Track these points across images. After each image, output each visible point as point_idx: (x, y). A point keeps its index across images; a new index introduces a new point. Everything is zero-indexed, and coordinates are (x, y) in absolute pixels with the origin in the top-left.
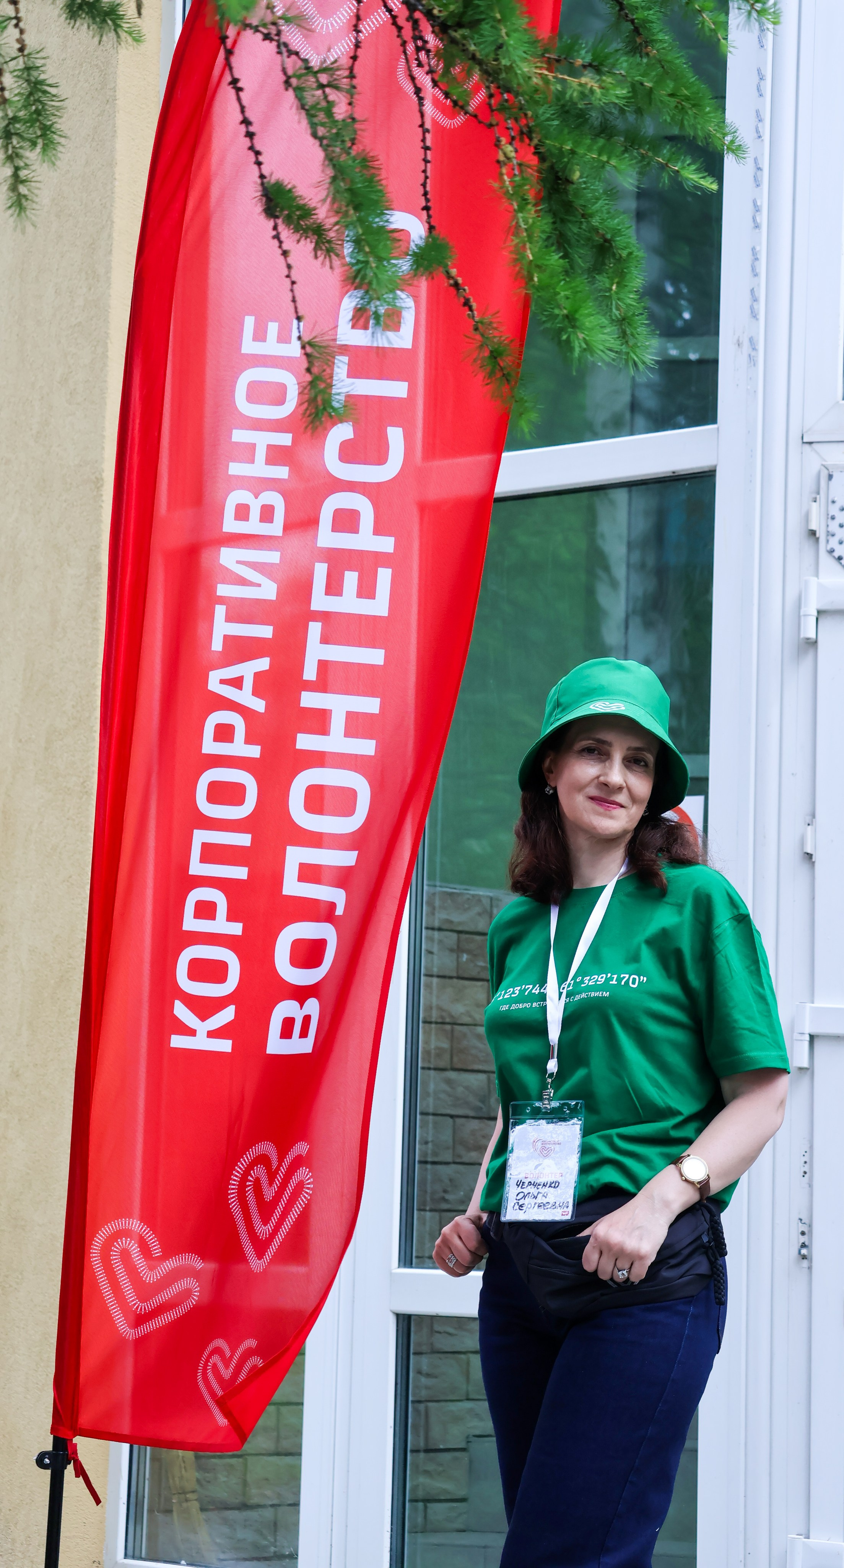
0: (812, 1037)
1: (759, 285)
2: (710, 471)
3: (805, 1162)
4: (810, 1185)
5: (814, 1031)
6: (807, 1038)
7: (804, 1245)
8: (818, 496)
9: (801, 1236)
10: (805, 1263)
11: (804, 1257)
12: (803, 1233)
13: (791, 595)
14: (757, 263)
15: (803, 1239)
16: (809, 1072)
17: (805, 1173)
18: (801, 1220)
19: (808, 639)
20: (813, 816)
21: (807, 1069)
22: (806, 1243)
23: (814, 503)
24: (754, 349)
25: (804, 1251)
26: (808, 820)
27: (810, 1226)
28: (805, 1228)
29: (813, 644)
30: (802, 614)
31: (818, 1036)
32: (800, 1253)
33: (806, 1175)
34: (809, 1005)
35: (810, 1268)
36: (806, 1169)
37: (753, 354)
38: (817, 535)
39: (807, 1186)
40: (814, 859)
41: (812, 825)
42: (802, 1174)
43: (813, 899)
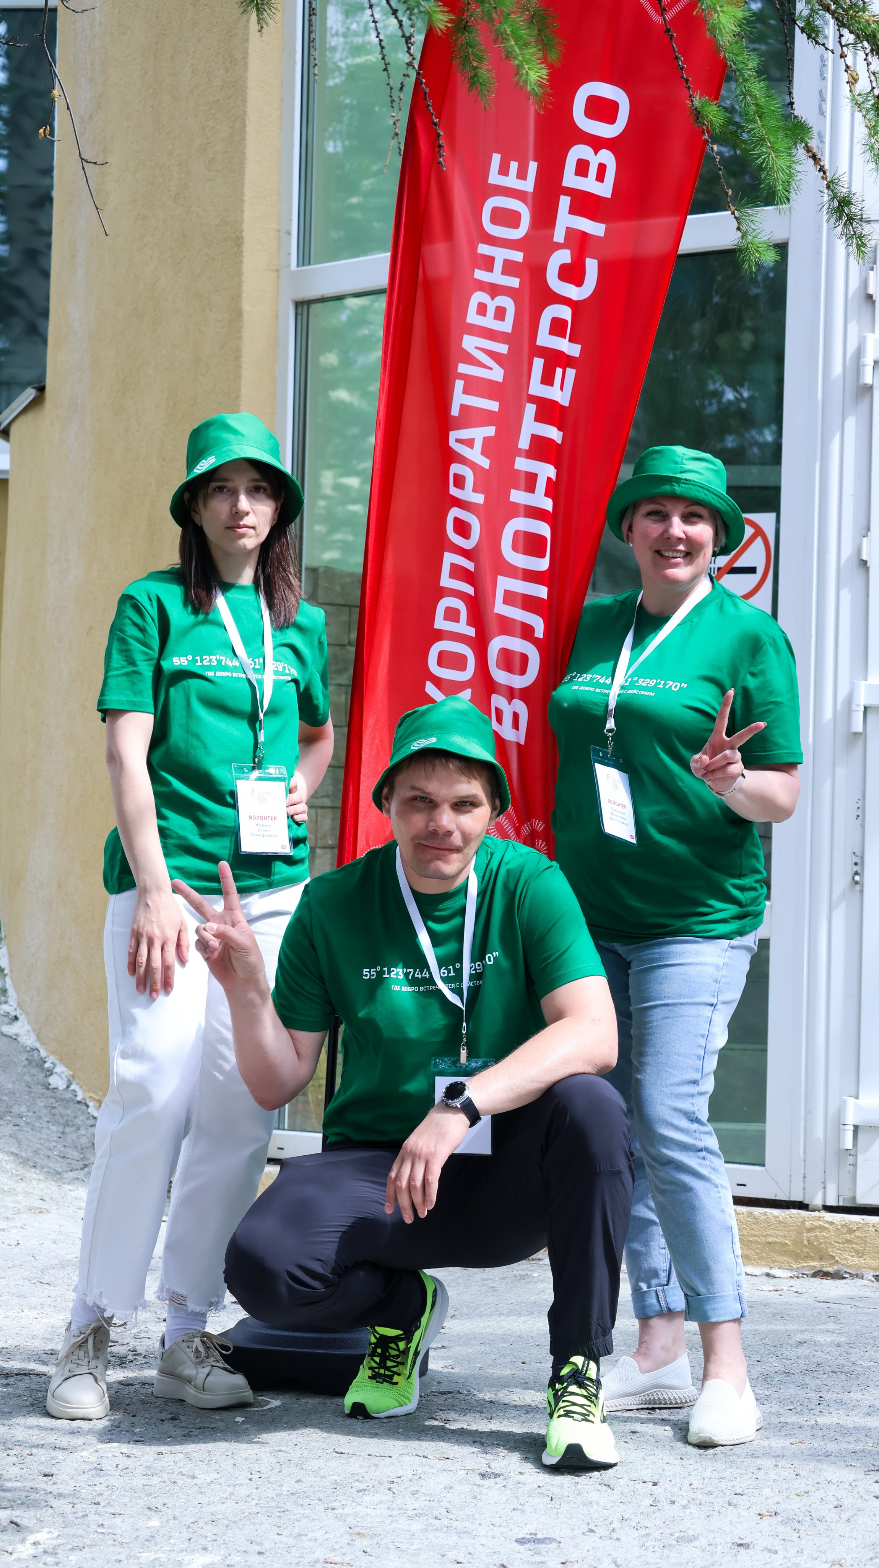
0: (866, 708)
1: (826, 87)
2: (783, 243)
3: (858, 808)
4: (863, 826)
5: (868, 703)
6: (862, 709)
7: (856, 873)
8: (875, 266)
9: (854, 866)
10: (858, 887)
11: (857, 883)
12: (856, 864)
13: (852, 348)
14: (824, 69)
15: (855, 868)
16: (862, 737)
17: (858, 816)
18: (854, 853)
19: (866, 384)
20: (868, 529)
21: (861, 733)
22: (859, 872)
23: (871, 272)
24: (822, 142)
25: (857, 878)
26: (864, 532)
27: (862, 858)
28: (858, 860)
29: (869, 389)
30: (861, 364)
31: (870, 707)
32: (853, 879)
33: (859, 818)
34: (863, 683)
35: (862, 891)
36: (859, 813)
37: (820, 146)
38: (874, 299)
39: (859, 826)
40: (868, 565)
41: (867, 536)
42: (856, 817)
43: (868, 596)
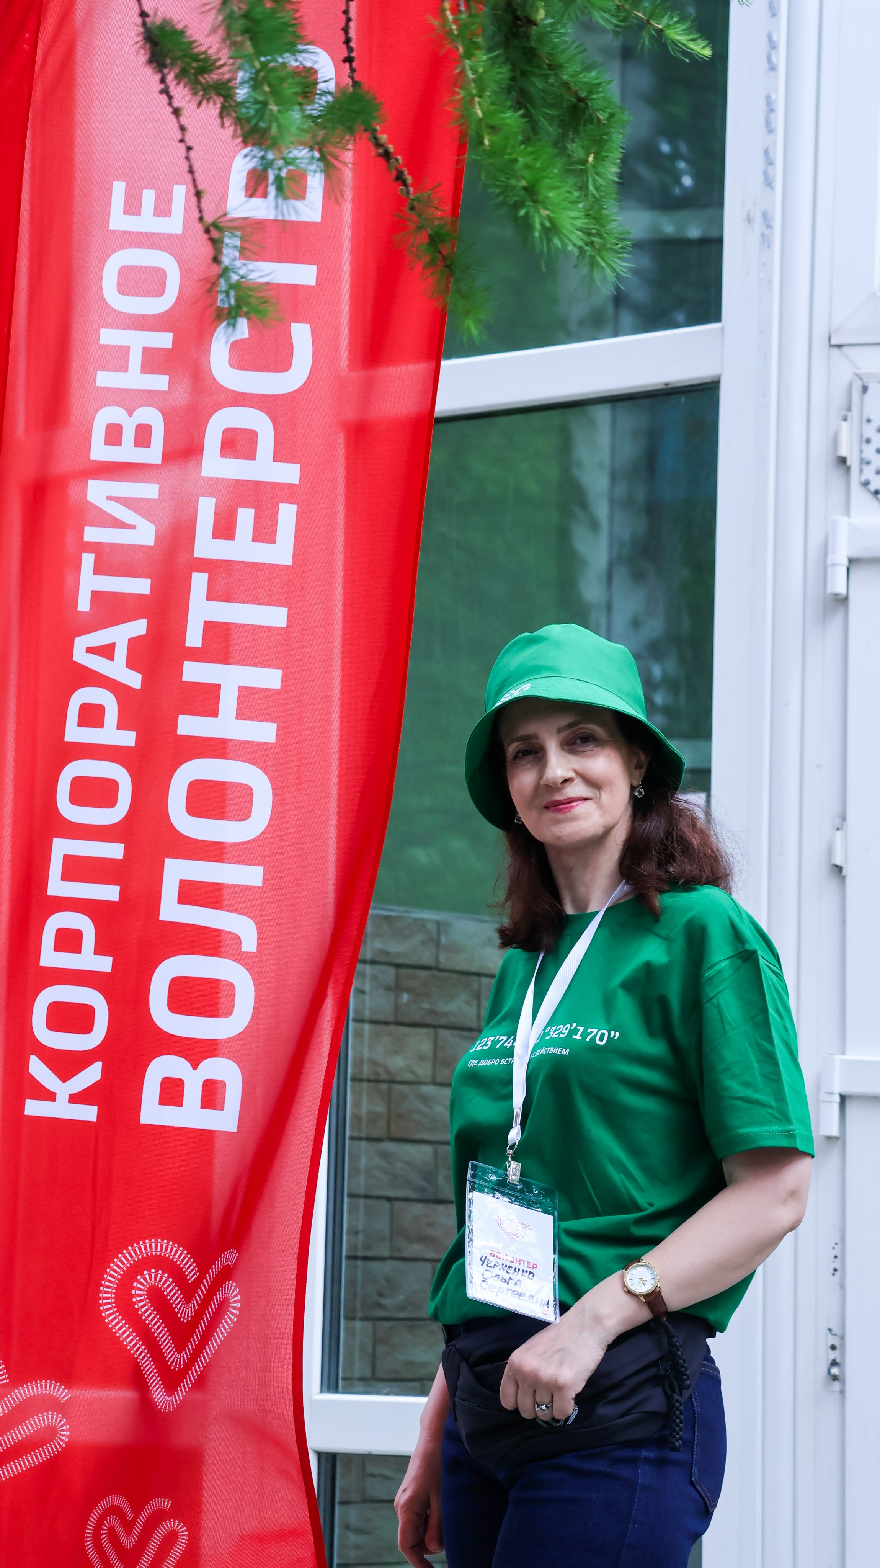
0: (843, 1098)
1: (775, 144)
2: (713, 379)
3: (836, 1257)
4: (842, 1286)
5: (846, 1090)
6: (837, 1099)
7: (834, 1363)
8: (849, 414)
9: (830, 1351)
10: (836, 1386)
11: (835, 1378)
12: (833, 1348)
13: (815, 539)
14: (772, 116)
15: (833, 1355)
16: (839, 1143)
17: (835, 1270)
18: (830, 1330)
19: (836, 595)
20: (844, 818)
21: (837, 1138)
22: (838, 1361)
23: (844, 424)
24: (769, 226)
25: (835, 1371)
26: (837, 823)
27: (842, 1338)
28: (835, 1341)
29: (842, 601)
30: (829, 562)
31: (851, 1097)
32: (829, 1372)
33: (837, 1274)
34: (839, 1057)
35: (842, 1392)
36: (837, 1265)
37: (767, 232)
38: (849, 463)
39: (838, 1287)
40: (844, 873)
41: (842, 829)
42: (832, 1271)
43: (844, 922)
